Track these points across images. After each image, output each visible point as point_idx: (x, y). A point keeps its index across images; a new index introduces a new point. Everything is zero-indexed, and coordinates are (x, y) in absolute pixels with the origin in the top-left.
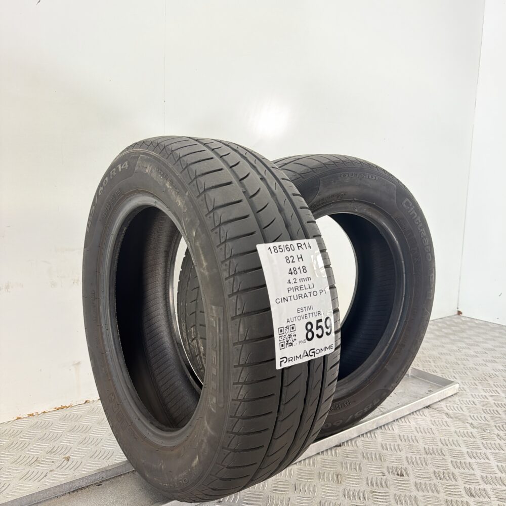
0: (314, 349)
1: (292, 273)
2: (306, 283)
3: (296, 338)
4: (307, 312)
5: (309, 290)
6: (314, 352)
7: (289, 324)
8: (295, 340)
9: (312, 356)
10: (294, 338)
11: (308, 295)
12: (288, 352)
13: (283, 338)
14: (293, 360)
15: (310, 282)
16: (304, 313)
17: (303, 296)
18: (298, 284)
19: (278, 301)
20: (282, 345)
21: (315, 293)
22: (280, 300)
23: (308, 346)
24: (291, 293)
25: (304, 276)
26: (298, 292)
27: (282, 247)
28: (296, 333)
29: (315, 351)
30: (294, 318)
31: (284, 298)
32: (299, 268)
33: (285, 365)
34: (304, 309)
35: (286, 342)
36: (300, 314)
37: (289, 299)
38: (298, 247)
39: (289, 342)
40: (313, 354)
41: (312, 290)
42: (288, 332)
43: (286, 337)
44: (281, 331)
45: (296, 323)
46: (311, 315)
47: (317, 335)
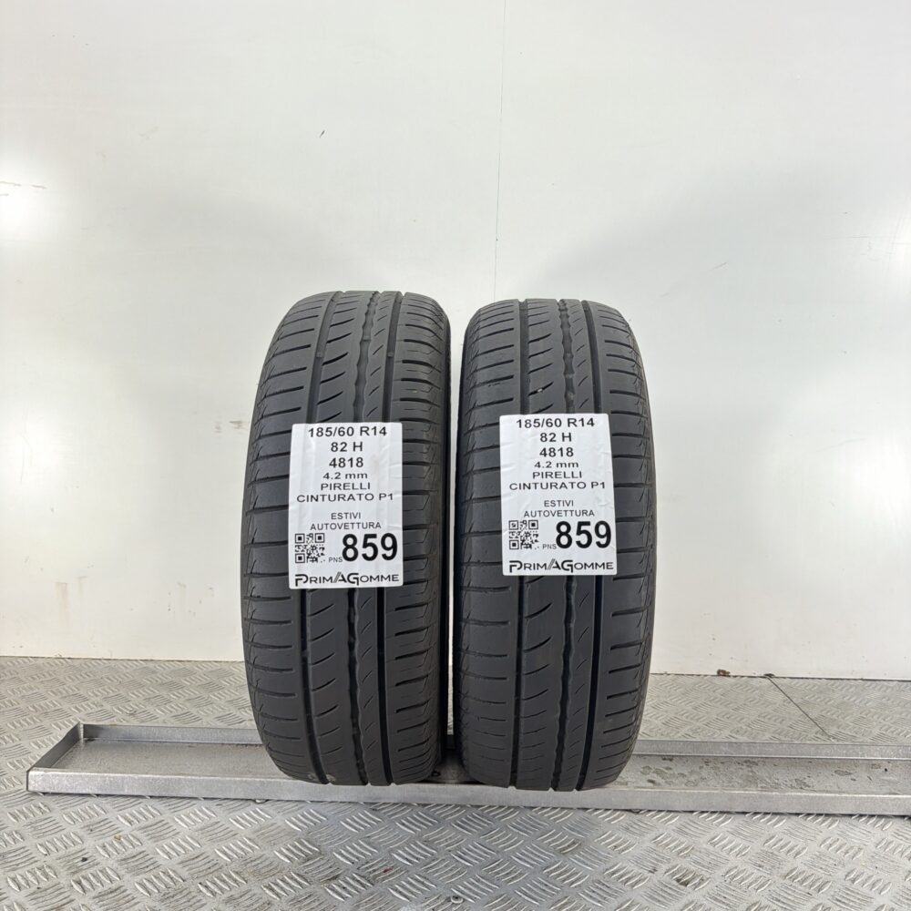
0: (357, 574)
1: (335, 465)
2: (357, 482)
3: (324, 552)
4: (349, 521)
5: (360, 491)
6: (357, 579)
7: (314, 531)
8: (322, 554)
9: (354, 583)
10: (320, 552)
11: (357, 497)
12: (309, 568)
13: (302, 548)
14: (318, 581)
15: (365, 482)
16: (344, 521)
17: (346, 498)
18: (342, 480)
19: (301, 499)
20: (300, 558)
21: (370, 497)
22: (305, 498)
23: (346, 568)
24: (327, 491)
25: (355, 470)
26: (337, 492)
27: (333, 430)
28: (325, 545)
29: (359, 576)
30: (324, 526)
31: (312, 497)
32: (351, 460)
33: (302, 585)
34: (344, 515)
35: (306, 555)
36: (334, 521)
37: (320, 498)
38: (361, 431)
39: (313, 555)
40: (356, 581)
41: (365, 492)
42: (311, 542)
43: (308, 547)
44: (300, 538)
45: (327, 532)
46: (356, 526)
47: (365, 556)
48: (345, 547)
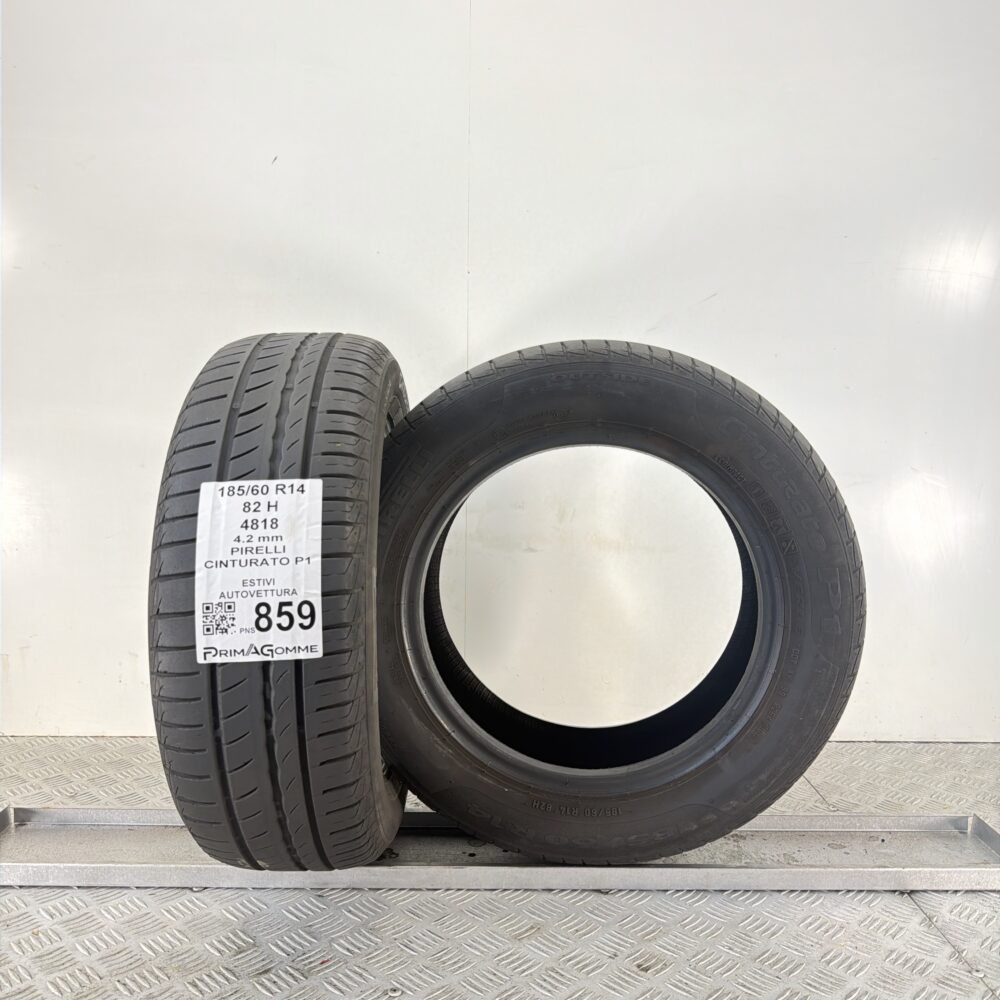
0: (271, 646)
1: (246, 527)
2: (271, 545)
3: (235, 623)
4: (262, 587)
5: (274, 555)
6: (272, 651)
7: (223, 600)
8: (233, 625)
9: (268, 655)
10: (230, 622)
11: (271, 562)
12: (218, 641)
13: (210, 619)
14: (228, 654)
15: (280, 545)
16: (256, 588)
17: (259, 563)
18: (255, 544)
19: (209, 565)
20: (208, 630)
21: (284, 561)
22: (214, 564)
23: (259, 639)
24: (237, 556)
25: (270, 532)
26: (249, 556)
27: (245, 489)
28: (235, 615)
29: (273, 648)
30: (235, 594)
31: (221, 562)
32: (265, 521)
33: (211, 659)
34: (256, 582)
35: (215, 627)
36: (246, 589)
37: (230, 564)
38: (277, 489)
39: (222, 626)
40: (270, 653)
41: (280, 556)
42: (220, 612)
43: (217, 618)
44: (208, 608)
45: (238, 601)
46: (269, 593)
47: (280, 626)
48: (257, 616)
